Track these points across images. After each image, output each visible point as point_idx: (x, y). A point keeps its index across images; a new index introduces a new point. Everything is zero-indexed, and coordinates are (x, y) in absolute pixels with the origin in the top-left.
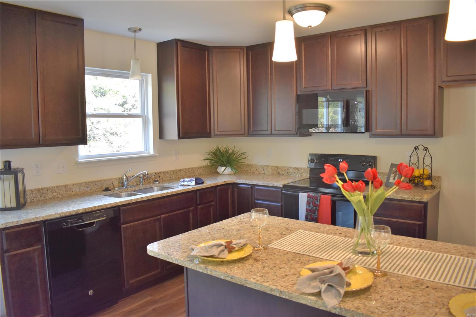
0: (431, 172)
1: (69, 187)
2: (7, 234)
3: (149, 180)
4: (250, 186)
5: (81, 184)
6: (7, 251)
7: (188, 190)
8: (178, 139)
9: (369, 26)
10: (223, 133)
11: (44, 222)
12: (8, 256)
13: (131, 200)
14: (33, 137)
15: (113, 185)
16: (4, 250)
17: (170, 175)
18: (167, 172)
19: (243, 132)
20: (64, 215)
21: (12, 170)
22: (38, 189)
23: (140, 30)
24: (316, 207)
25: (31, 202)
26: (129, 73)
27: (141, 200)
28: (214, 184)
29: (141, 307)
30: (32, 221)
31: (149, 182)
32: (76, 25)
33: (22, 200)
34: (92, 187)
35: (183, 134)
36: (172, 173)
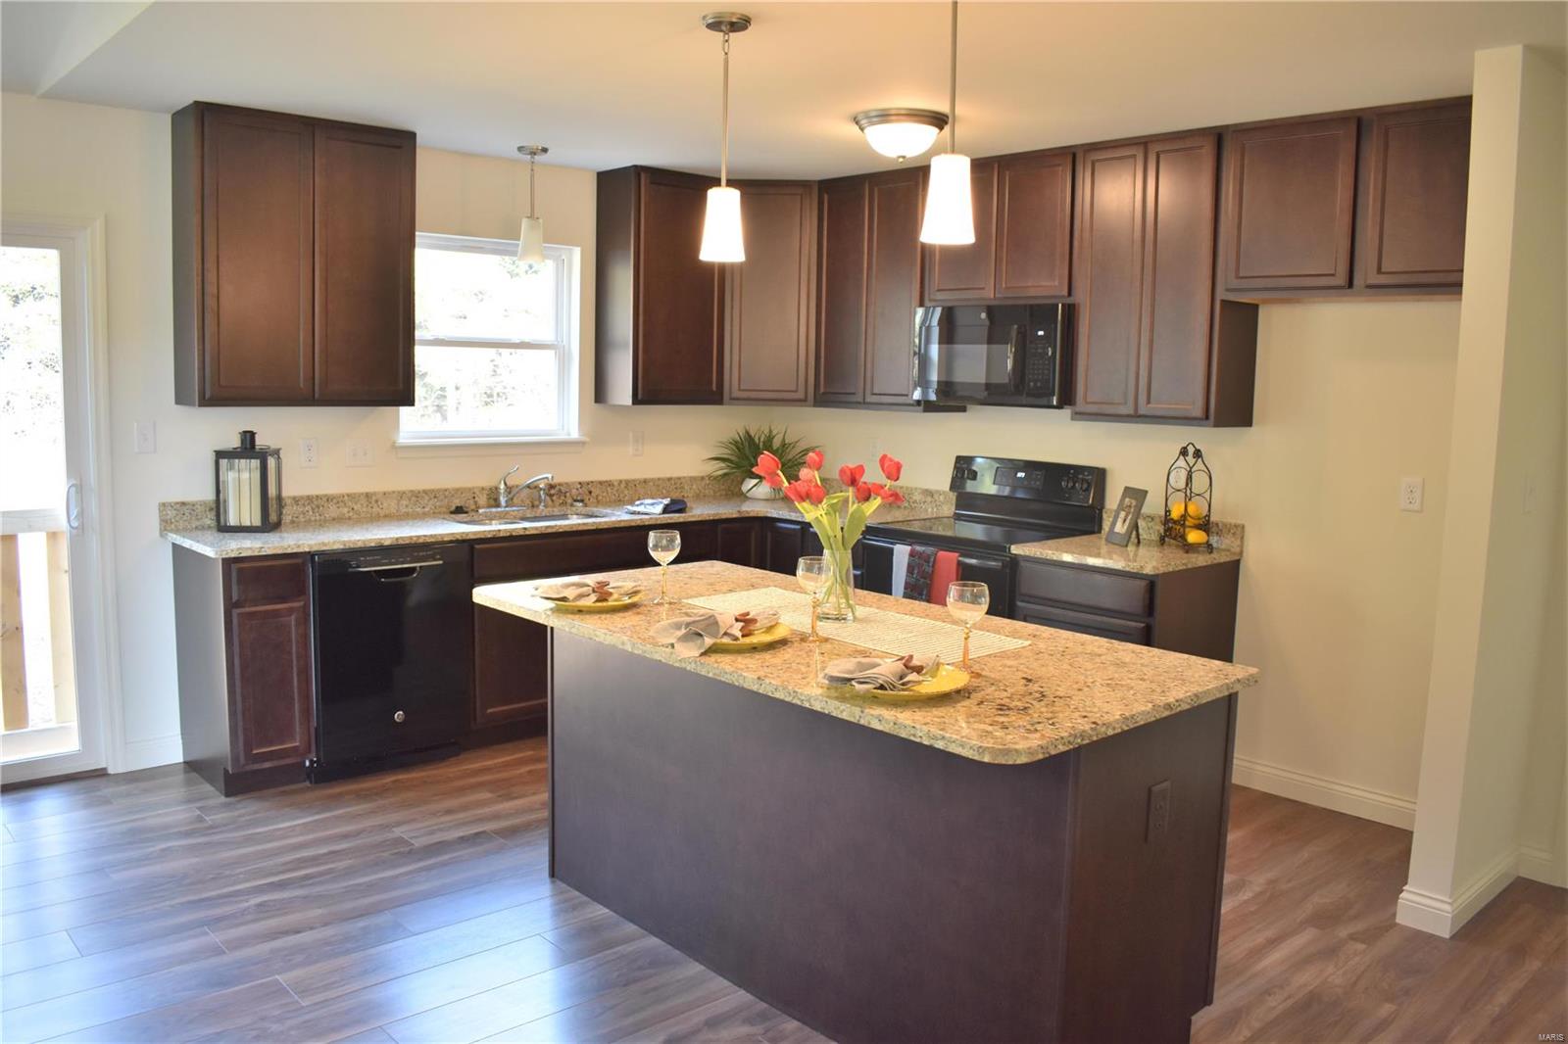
0: (1209, 511)
1: (374, 498)
2: (240, 571)
3: (563, 498)
4: (798, 527)
5: (401, 495)
6: (237, 605)
7: (639, 523)
8: (634, 403)
9: (1082, 145)
10: (753, 395)
11: (311, 555)
12: (239, 614)
13: (499, 531)
14: (302, 385)
15: (476, 503)
16: (234, 600)
17: (617, 490)
18: (609, 484)
19: (800, 395)
20: (352, 546)
21: (257, 450)
22: (308, 497)
23: (545, 150)
24: (925, 578)
25: (293, 522)
26: (518, 245)
27: (522, 533)
28: (709, 515)
29: (507, 765)
30: (289, 551)
31: (564, 504)
32: (399, 147)
33: (273, 517)
34: (426, 501)
35: (646, 394)
36: (623, 486)
